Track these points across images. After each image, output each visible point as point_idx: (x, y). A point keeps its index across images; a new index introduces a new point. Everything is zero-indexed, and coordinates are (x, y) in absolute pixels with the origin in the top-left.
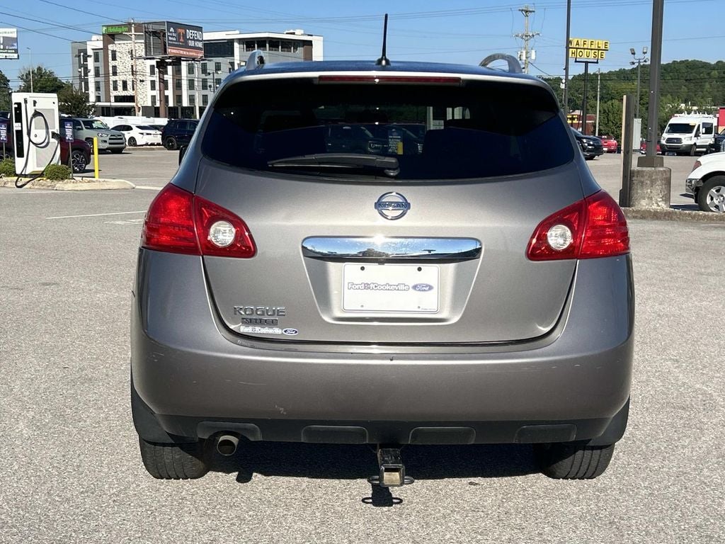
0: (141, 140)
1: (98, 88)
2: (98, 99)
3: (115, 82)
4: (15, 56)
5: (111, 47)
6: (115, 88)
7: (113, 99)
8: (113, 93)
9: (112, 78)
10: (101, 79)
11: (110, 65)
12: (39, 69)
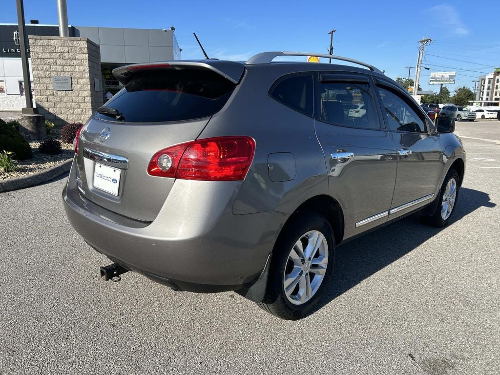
0: (487, 116)
1: (488, 95)
2: (487, 99)
3: (496, 92)
4: (453, 82)
5: (497, 77)
6: (496, 95)
7: (494, 99)
8: (494, 97)
9: (495, 90)
10: (490, 91)
11: (495, 85)
12: (464, 87)
